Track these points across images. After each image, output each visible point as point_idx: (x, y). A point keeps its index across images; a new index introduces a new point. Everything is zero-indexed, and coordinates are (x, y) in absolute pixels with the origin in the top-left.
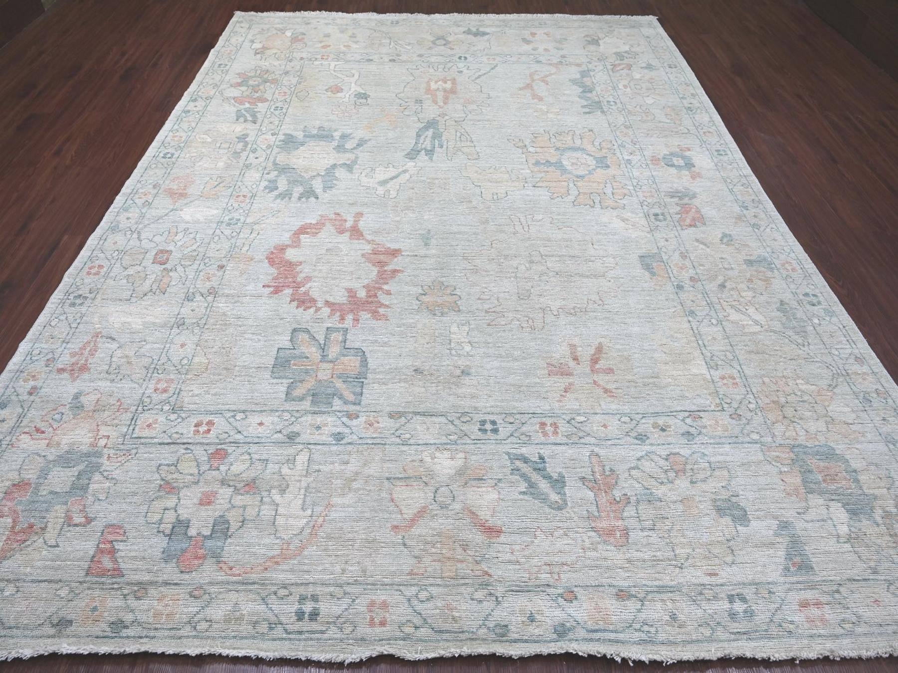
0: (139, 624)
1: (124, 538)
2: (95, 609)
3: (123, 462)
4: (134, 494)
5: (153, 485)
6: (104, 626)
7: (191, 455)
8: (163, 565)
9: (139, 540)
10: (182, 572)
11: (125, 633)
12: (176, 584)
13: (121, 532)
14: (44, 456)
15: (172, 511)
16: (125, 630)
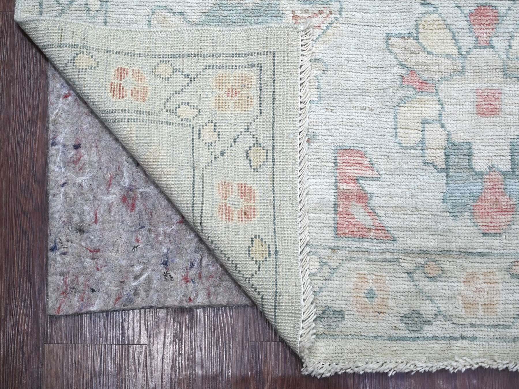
0: (447, 318)
1: (375, 174)
2: (371, 294)
3: (323, 26)
4: (364, 92)
5: (389, 77)
6: (395, 321)
7: (435, 16)
8: (451, 222)
9: (398, 178)
10: (484, 234)
11: (428, 330)
12: (482, 255)
13: (366, 162)
14: (181, 13)
15: (436, 126)
16: (426, 328)
